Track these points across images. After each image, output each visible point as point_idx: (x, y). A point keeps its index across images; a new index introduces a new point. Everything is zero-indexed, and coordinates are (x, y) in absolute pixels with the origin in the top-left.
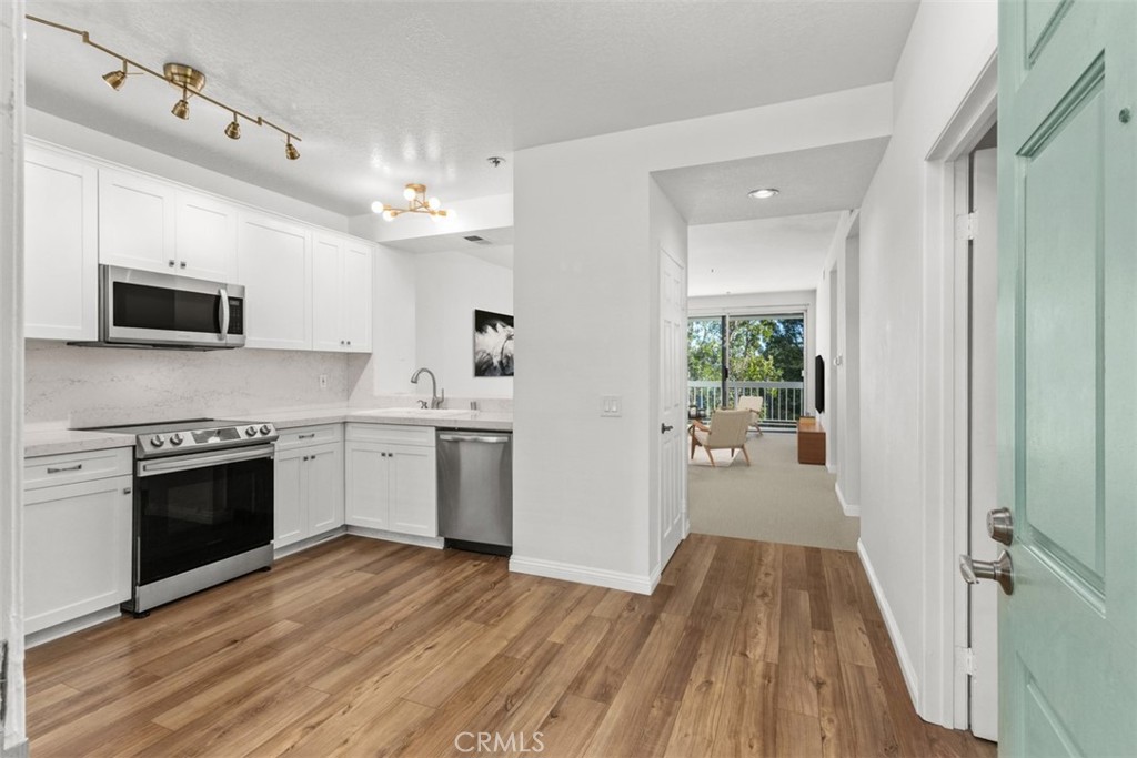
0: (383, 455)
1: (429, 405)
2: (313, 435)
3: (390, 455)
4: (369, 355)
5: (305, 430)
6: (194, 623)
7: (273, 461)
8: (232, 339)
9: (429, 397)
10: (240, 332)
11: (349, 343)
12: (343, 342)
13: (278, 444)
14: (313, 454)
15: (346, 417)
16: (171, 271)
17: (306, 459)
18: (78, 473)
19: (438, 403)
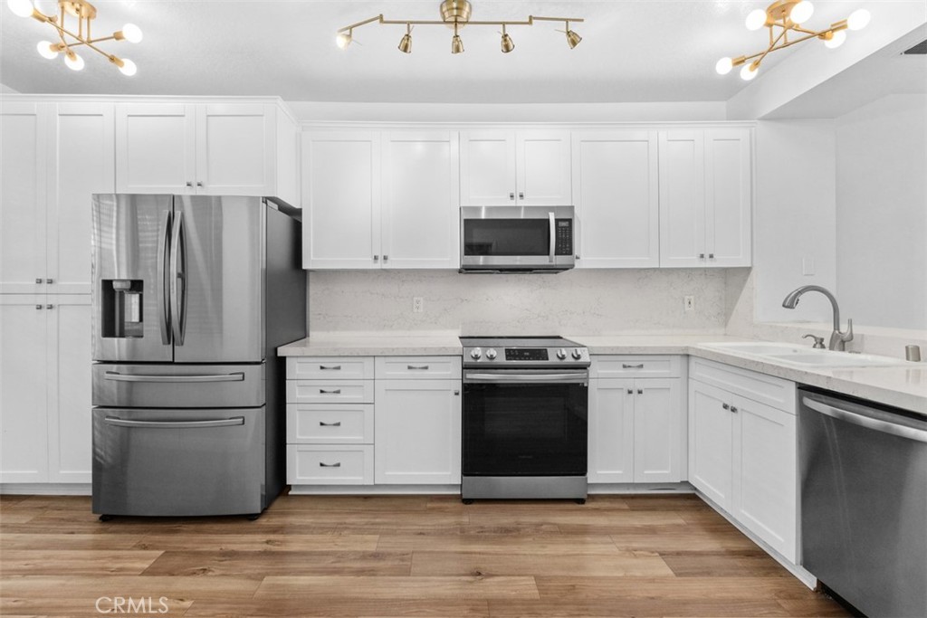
0: (725, 407)
1: (826, 343)
2: (641, 366)
3: (734, 410)
4: (749, 270)
5: (631, 358)
6: (482, 529)
7: (587, 388)
8: (560, 260)
9: (826, 330)
10: (570, 252)
11: (711, 256)
12: (702, 256)
13: (593, 371)
14: (640, 388)
15: (687, 348)
16: (512, 203)
17: (630, 392)
18: (426, 372)
19: (842, 343)
